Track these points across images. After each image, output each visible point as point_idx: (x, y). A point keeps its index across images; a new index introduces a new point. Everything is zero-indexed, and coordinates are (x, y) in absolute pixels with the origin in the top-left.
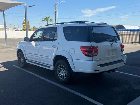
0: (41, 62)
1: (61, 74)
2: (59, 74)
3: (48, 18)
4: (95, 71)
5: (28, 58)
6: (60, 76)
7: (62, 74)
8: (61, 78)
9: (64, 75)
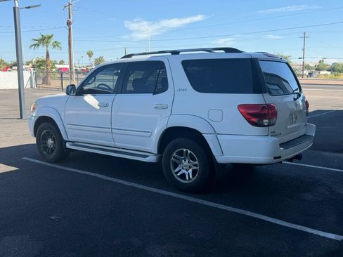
0: (117, 144)
1: (180, 170)
2: (176, 170)
3: (50, 38)
4: (275, 158)
5: (71, 138)
6: (178, 174)
7: (184, 171)
8: (182, 181)
9: (190, 171)
